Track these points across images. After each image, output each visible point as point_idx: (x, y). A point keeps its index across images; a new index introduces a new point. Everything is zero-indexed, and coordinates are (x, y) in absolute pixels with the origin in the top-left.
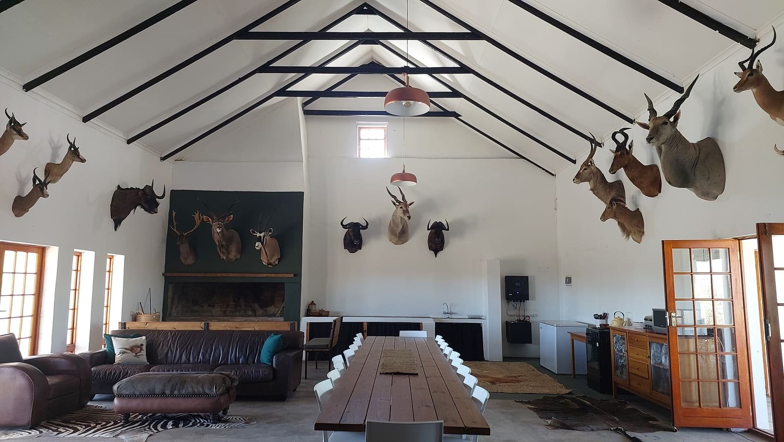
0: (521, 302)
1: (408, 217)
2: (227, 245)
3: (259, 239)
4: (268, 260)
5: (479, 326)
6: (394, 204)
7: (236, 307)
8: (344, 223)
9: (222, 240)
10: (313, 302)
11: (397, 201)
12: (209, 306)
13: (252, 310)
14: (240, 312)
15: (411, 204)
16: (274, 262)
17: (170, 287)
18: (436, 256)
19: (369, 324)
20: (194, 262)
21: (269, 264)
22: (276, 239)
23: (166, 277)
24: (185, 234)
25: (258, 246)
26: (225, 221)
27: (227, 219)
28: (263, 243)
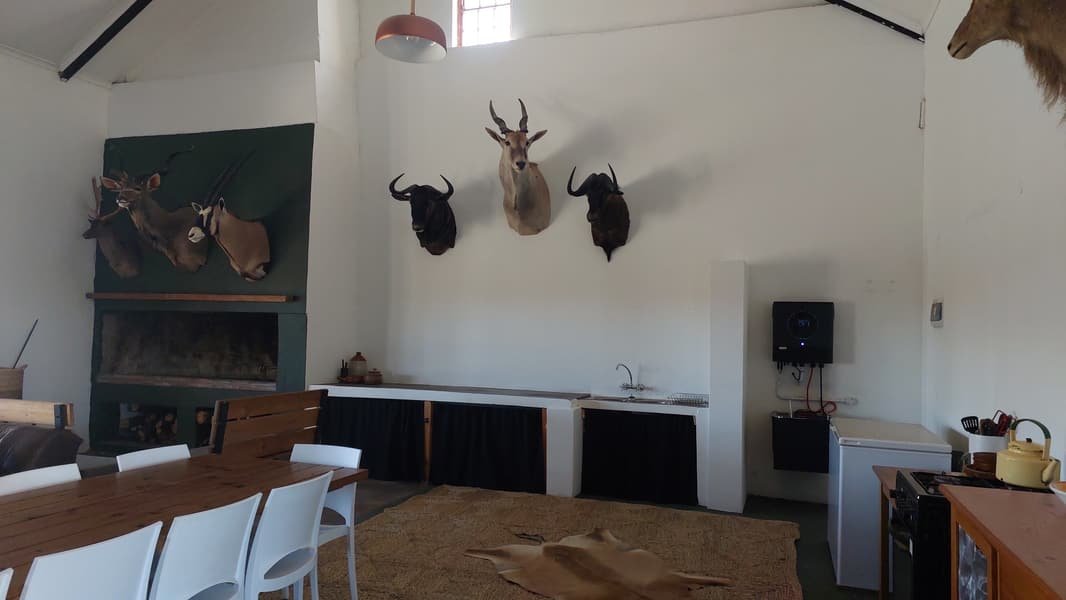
0: (813, 366)
1: (517, 164)
3: (199, 222)
4: (242, 265)
5: (688, 423)
6: (494, 136)
8: (399, 187)
9: (147, 226)
10: (359, 354)
11: (505, 131)
15: (537, 136)
16: (254, 271)
18: (609, 259)
19: (436, 405)
21: (246, 275)
23: (96, 300)
24: (103, 218)
25: (193, 235)
26: (148, 187)
27: (149, 183)
28: (206, 230)
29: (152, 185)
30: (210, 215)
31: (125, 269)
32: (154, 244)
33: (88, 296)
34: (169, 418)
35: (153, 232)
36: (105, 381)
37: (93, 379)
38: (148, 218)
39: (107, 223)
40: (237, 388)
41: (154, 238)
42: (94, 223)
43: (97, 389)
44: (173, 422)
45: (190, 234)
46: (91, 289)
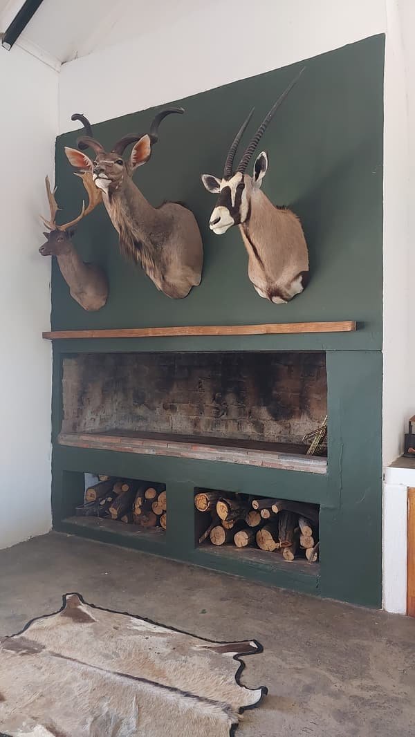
2: (155, 244)
3: (224, 199)
4: (268, 279)
7: (218, 413)
9: (130, 225)
12: (165, 408)
13: (254, 423)
14: (227, 426)
16: (289, 286)
17: (71, 367)
20: (103, 303)
21: (273, 292)
22: (294, 212)
23: (54, 341)
24: (63, 228)
25: (217, 221)
26: (132, 160)
27: (134, 152)
28: (235, 212)
29: (138, 158)
30: (241, 187)
31: (90, 298)
32: (138, 254)
33: (45, 336)
34: (150, 494)
35: (139, 235)
36: (70, 444)
37: (54, 440)
38: (131, 210)
39: (70, 233)
40: (258, 464)
41: (138, 245)
42: (51, 236)
43: (59, 454)
44: (156, 499)
45: (213, 218)
46: (48, 328)
